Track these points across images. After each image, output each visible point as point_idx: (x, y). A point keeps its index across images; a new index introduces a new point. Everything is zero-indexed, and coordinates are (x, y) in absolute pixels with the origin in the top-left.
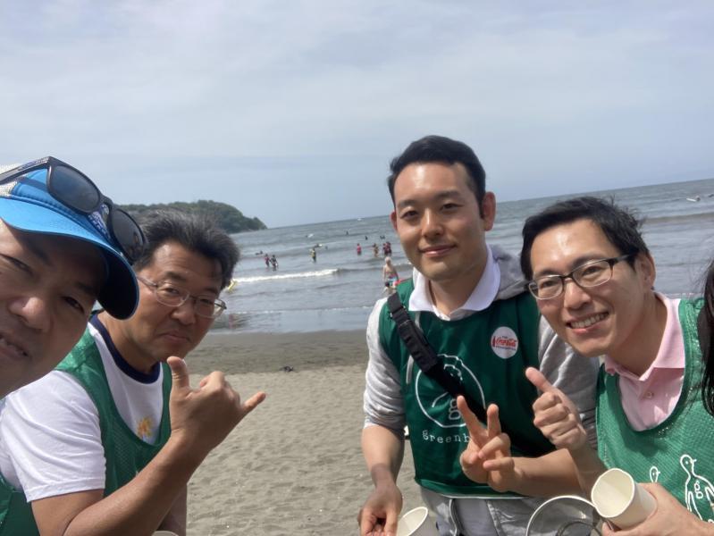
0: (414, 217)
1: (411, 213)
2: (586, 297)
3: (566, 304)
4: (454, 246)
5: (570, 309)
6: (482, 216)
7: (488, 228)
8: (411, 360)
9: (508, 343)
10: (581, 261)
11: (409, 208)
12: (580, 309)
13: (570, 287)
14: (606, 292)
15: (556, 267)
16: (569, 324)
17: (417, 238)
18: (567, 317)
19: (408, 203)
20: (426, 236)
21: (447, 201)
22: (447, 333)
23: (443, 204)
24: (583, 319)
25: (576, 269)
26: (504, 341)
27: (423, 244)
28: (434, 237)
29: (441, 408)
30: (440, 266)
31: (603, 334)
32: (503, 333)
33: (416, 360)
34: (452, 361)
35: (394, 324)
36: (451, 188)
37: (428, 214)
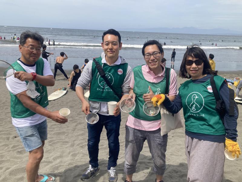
0: (107, 45)
1: (107, 44)
2: (154, 58)
3: (151, 59)
4: (114, 52)
5: (151, 60)
6: (120, 47)
7: (120, 50)
8: (98, 73)
9: (121, 72)
10: (154, 52)
11: (107, 43)
12: (153, 60)
13: (152, 56)
14: (157, 58)
15: (150, 53)
16: (150, 63)
17: (107, 49)
18: (150, 61)
19: (107, 42)
20: (109, 49)
21: (114, 43)
22: (109, 68)
23: (113, 43)
24: (153, 62)
25: (153, 53)
26: (120, 72)
27: (109, 50)
28: (111, 49)
29: (103, 84)
30: (111, 55)
31: (156, 65)
32: (120, 70)
33: (99, 73)
34: (108, 74)
35: (96, 65)
36: (115, 41)
37: (110, 44)
